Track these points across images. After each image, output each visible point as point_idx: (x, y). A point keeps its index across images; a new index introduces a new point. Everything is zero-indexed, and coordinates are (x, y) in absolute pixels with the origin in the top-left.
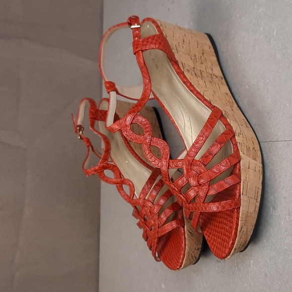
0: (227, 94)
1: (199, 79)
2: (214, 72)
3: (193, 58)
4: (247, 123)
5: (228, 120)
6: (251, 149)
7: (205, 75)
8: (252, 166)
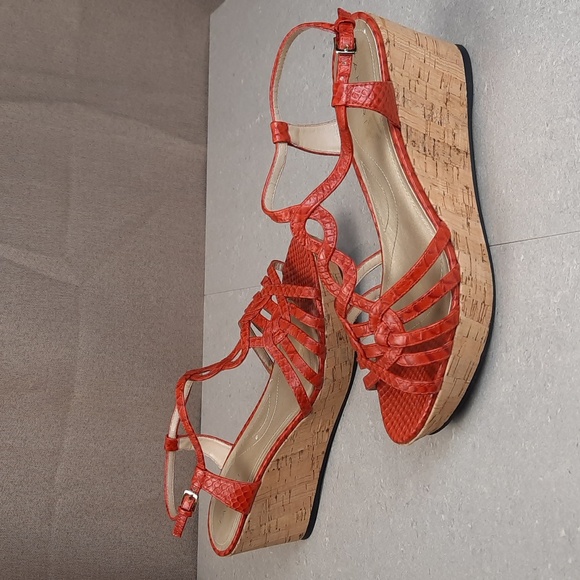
0: (467, 188)
1: (429, 159)
2: (456, 142)
3: (428, 112)
4: (486, 252)
5: (457, 252)
6: (479, 304)
7: (440, 148)
8: (473, 333)
